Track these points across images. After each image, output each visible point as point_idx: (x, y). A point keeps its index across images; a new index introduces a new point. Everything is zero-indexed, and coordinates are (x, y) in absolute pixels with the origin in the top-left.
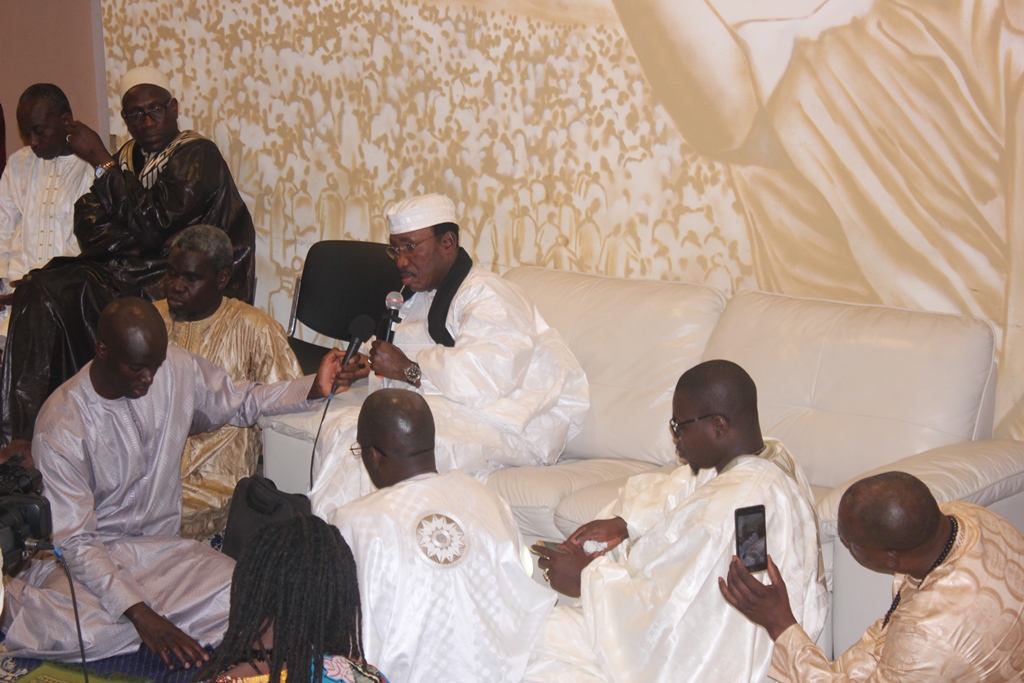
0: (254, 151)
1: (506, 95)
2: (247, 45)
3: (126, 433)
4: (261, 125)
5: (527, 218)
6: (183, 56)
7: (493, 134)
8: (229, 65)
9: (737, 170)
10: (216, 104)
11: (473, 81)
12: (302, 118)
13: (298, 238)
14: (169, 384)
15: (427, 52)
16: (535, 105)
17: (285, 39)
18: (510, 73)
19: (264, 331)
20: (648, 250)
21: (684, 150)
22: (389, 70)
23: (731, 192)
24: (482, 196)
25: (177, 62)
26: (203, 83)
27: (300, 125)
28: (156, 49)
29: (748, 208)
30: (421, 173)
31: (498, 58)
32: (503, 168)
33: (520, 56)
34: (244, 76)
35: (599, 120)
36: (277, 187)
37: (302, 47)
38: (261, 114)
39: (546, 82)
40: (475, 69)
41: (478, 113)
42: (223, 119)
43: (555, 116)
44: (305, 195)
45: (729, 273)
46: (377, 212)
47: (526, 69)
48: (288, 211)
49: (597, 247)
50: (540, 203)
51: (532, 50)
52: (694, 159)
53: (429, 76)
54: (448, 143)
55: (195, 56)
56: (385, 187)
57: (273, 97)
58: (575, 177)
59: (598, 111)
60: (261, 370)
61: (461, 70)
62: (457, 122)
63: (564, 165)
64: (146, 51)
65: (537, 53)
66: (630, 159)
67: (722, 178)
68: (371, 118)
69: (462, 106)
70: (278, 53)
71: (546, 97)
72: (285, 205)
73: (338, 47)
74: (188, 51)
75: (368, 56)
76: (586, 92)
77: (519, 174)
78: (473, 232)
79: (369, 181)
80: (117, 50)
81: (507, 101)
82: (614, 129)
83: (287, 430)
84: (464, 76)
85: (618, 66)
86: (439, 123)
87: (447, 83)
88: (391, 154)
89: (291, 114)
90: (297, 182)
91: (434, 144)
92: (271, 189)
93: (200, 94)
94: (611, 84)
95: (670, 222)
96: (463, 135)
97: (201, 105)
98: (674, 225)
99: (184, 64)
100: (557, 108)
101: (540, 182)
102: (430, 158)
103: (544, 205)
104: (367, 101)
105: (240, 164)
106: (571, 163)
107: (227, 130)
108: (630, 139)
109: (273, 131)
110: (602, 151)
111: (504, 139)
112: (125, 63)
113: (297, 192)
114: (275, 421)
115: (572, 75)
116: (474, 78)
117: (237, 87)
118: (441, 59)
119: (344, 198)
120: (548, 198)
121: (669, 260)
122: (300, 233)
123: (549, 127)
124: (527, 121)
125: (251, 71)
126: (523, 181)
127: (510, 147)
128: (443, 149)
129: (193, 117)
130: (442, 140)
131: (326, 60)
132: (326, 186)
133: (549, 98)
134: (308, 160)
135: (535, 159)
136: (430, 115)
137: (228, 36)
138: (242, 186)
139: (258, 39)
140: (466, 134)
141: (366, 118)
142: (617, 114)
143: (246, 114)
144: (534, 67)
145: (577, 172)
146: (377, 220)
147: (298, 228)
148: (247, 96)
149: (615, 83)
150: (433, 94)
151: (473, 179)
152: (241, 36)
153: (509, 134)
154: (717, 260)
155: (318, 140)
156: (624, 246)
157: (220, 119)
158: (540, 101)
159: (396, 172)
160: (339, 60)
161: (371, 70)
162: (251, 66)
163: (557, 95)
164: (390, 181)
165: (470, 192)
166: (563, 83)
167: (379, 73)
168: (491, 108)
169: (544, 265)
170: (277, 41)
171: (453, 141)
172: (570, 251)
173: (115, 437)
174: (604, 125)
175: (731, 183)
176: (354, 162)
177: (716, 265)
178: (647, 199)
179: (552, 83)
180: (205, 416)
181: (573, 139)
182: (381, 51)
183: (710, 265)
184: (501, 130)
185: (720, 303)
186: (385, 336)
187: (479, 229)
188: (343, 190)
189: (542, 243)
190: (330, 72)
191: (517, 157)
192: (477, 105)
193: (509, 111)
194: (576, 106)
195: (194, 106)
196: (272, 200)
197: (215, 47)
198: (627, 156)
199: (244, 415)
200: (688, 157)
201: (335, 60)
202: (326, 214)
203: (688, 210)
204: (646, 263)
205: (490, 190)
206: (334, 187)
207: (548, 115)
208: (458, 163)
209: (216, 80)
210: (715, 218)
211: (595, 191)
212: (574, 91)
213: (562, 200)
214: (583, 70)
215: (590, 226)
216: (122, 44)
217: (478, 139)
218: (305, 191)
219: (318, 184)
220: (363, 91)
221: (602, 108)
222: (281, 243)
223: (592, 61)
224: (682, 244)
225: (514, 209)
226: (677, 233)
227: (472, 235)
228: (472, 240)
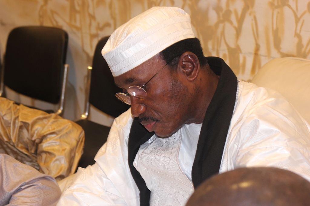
13: (99, 32)
48: (91, 11)
72: (89, 5)
78: (236, 24)
122: (99, 28)
147: (98, 24)
187: (241, 21)
189: (303, 34)
202: (117, 11)
227: (235, 27)
228: (235, 32)
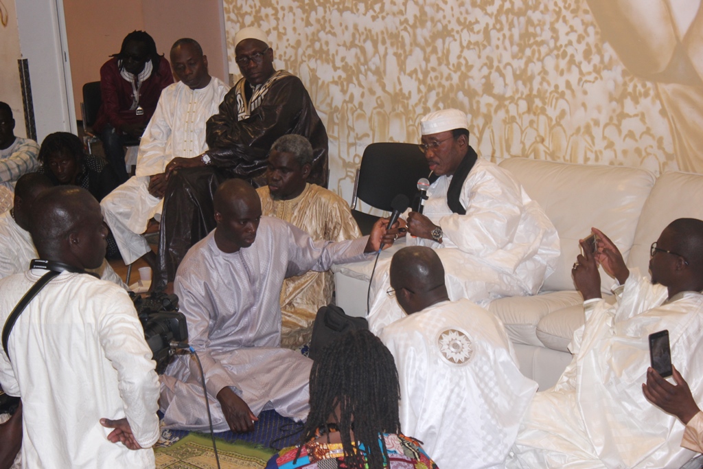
0: (326, 82)
1: (499, 39)
2: (320, 10)
3: (239, 276)
4: (331, 64)
5: (515, 124)
6: (277, 19)
7: (490, 67)
8: (308, 24)
9: (663, 87)
10: (300, 51)
11: (476, 30)
12: (358, 59)
13: (357, 141)
14: (270, 243)
15: (443, 11)
16: (519, 45)
17: (346, 5)
18: (501, 23)
19: (334, 206)
20: (600, 144)
21: (624, 73)
22: (418, 24)
23: (658, 102)
24: (483, 110)
25: (273, 23)
26: (291, 37)
27: (357, 64)
28: (259, 15)
29: (670, 113)
30: (441, 95)
31: (492, 14)
32: (498, 89)
33: (508, 11)
34: (319, 31)
35: (564, 54)
36: (342, 107)
37: (358, 10)
38: (331, 57)
39: (527, 29)
40: (477, 22)
41: (480, 52)
42: (305, 61)
43: (533, 53)
44: (362, 112)
45: (657, 159)
46: (411, 122)
47: (512, 20)
48: (350, 123)
49: (564, 143)
50: (523, 113)
51: (516, 7)
52: (631, 80)
53: (445, 27)
54: (459, 73)
55: (286, 18)
56: (416, 105)
57: (339, 45)
58: (548, 95)
59: (563, 48)
60: (333, 233)
61: (467, 23)
62: (465, 58)
63: (540, 87)
64: (252, 16)
65: (520, 9)
66: (586, 81)
67: (652, 93)
68: (406, 57)
69: (468, 47)
70: (341, 15)
71: (526, 39)
72: (348, 119)
73: (382, 9)
74: (280, 15)
75: (403, 14)
76: (554, 35)
77: (508, 94)
78: (478, 135)
79: (406, 101)
80: (233, 16)
81: (500, 43)
82: (575, 61)
83: (351, 273)
84: (469, 27)
85: (577, 16)
86: (453, 59)
87: (458, 32)
88: (420, 82)
89: (351, 56)
90: (356, 103)
91: (449, 74)
92: (338, 108)
93: (289, 45)
94: (572, 29)
95: (614, 124)
96: (470, 68)
97: (290, 52)
98: (618, 127)
99: (278, 24)
100: (535, 47)
101: (523, 99)
102: (447, 84)
103: (526, 115)
104: (403, 46)
105: (317, 92)
106: (545, 84)
107: (307, 69)
108: (586, 67)
109: (339, 68)
110: (566, 76)
111: (498, 70)
112: (238, 25)
113: (356, 110)
114: (343, 268)
115: (544, 23)
116: (476, 27)
117: (314, 39)
118: (453, 16)
119: (388, 113)
120: (529, 110)
121: (615, 151)
122: (358, 138)
123: (529, 60)
124: (514, 57)
125: (323, 28)
126: (512, 99)
127: (502, 75)
128: (456, 78)
129: (285, 60)
130: (455, 72)
131: (374, 18)
132: (376, 105)
133: (529, 40)
134: (363, 87)
135: (520, 83)
136: (447, 54)
137: (307, 4)
138: (318, 107)
139: (328, 5)
140: (472, 67)
141: (402, 58)
142: (577, 50)
143: (321, 58)
144: (518, 18)
145: (549, 91)
146: (411, 128)
147: (357, 134)
148: (321, 45)
149: (575, 28)
150: (448, 40)
151: (477, 98)
152: (316, 4)
153: (501, 66)
154: (649, 150)
155: (370, 74)
156: (583, 142)
157: (303, 61)
158: (522, 42)
159: (424, 94)
160: (383, 18)
161: (405, 25)
162: (323, 24)
163: (534, 38)
164: (420, 100)
165: (475, 107)
166: (538, 29)
167: (411, 26)
168: (488, 48)
169: (527, 156)
170: (341, 7)
171: (462, 73)
172: (545, 146)
173: (231, 279)
174: (568, 58)
175: (658, 96)
176: (395, 88)
177: (648, 154)
178: (599, 109)
179: (531, 30)
180: (296, 265)
181: (547, 68)
182: (412, 11)
183: (644, 154)
184: (495, 64)
185: (651, 180)
186: (418, 209)
187: (481, 133)
188: (388, 108)
189: (525, 141)
190: (377, 27)
191: (507, 82)
192: (479, 47)
193: (501, 50)
194: (548, 45)
195: (285, 53)
196: (339, 116)
197: (299, 12)
198: (584, 79)
199: (321, 264)
200: (627, 79)
201: (380, 19)
202: (376, 124)
203: (628, 116)
204: (598, 154)
205: (489, 105)
206: (381, 106)
207: (528, 52)
208: (466, 87)
209: (299, 34)
210: (647, 121)
211: (562, 104)
212: (547, 35)
213: (539, 111)
214: (552, 20)
215: (558, 128)
216: (236, 12)
217: (480, 70)
218: (362, 110)
219: (370, 105)
220: (400, 39)
221: (566, 46)
222: (346, 145)
223: (558, 13)
224: (624, 140)
225: (506, 118)
226: (620, 132)
227: (477, 137)
228: (477, 141)
